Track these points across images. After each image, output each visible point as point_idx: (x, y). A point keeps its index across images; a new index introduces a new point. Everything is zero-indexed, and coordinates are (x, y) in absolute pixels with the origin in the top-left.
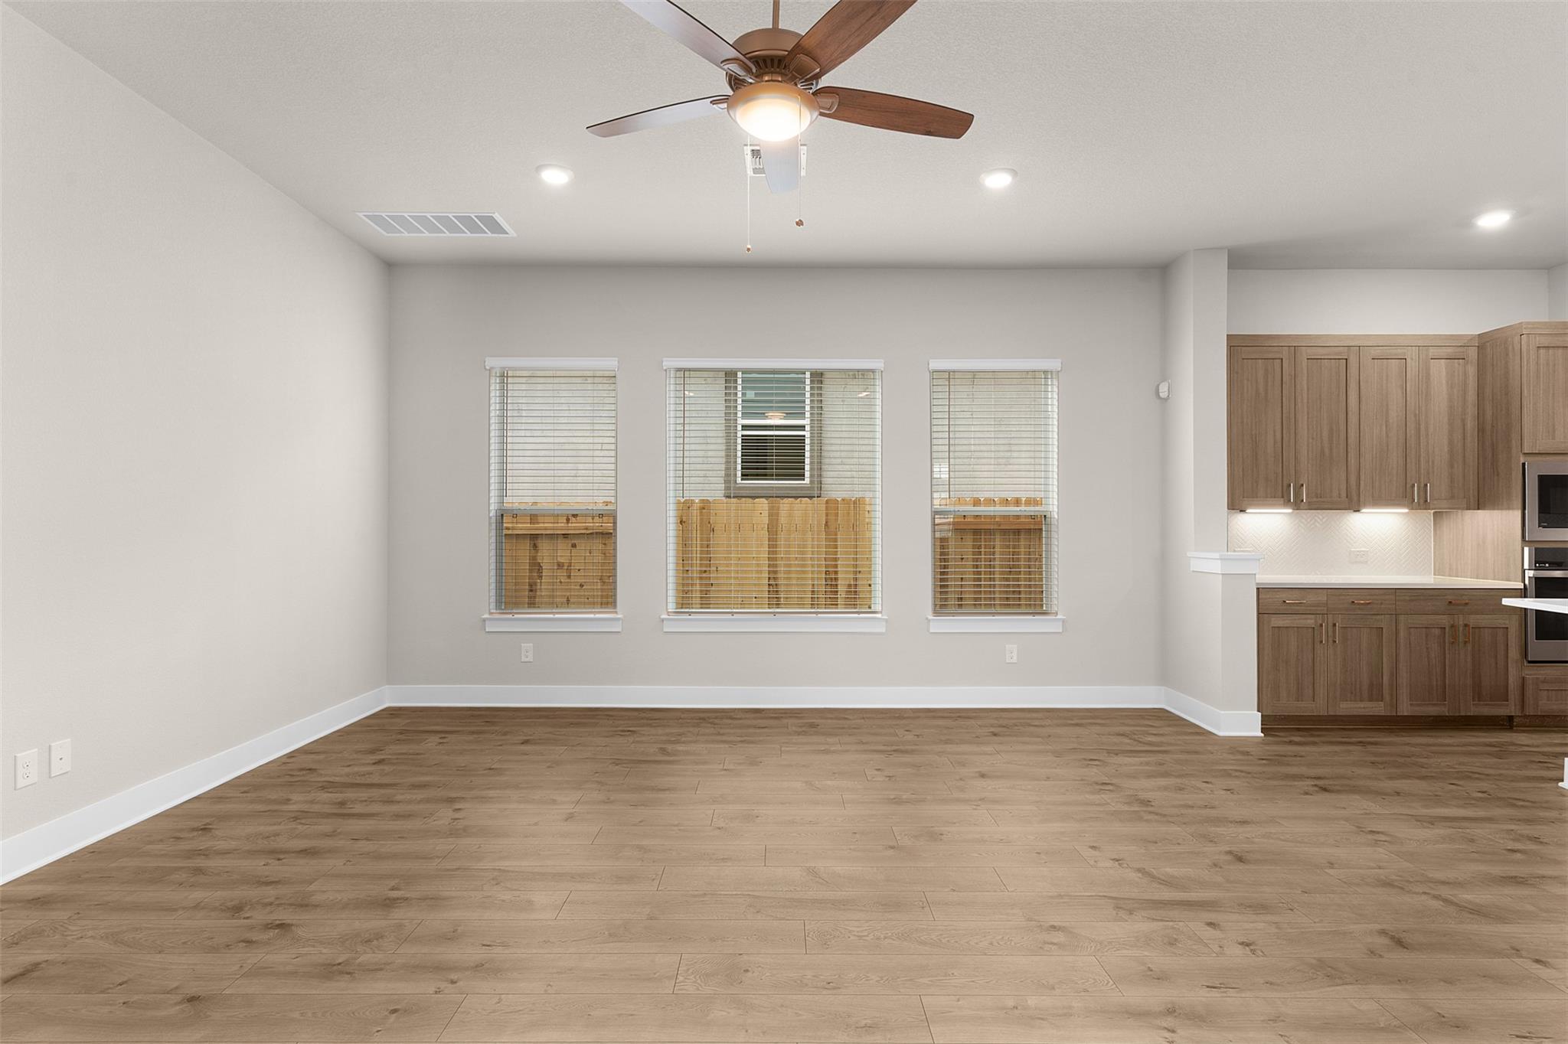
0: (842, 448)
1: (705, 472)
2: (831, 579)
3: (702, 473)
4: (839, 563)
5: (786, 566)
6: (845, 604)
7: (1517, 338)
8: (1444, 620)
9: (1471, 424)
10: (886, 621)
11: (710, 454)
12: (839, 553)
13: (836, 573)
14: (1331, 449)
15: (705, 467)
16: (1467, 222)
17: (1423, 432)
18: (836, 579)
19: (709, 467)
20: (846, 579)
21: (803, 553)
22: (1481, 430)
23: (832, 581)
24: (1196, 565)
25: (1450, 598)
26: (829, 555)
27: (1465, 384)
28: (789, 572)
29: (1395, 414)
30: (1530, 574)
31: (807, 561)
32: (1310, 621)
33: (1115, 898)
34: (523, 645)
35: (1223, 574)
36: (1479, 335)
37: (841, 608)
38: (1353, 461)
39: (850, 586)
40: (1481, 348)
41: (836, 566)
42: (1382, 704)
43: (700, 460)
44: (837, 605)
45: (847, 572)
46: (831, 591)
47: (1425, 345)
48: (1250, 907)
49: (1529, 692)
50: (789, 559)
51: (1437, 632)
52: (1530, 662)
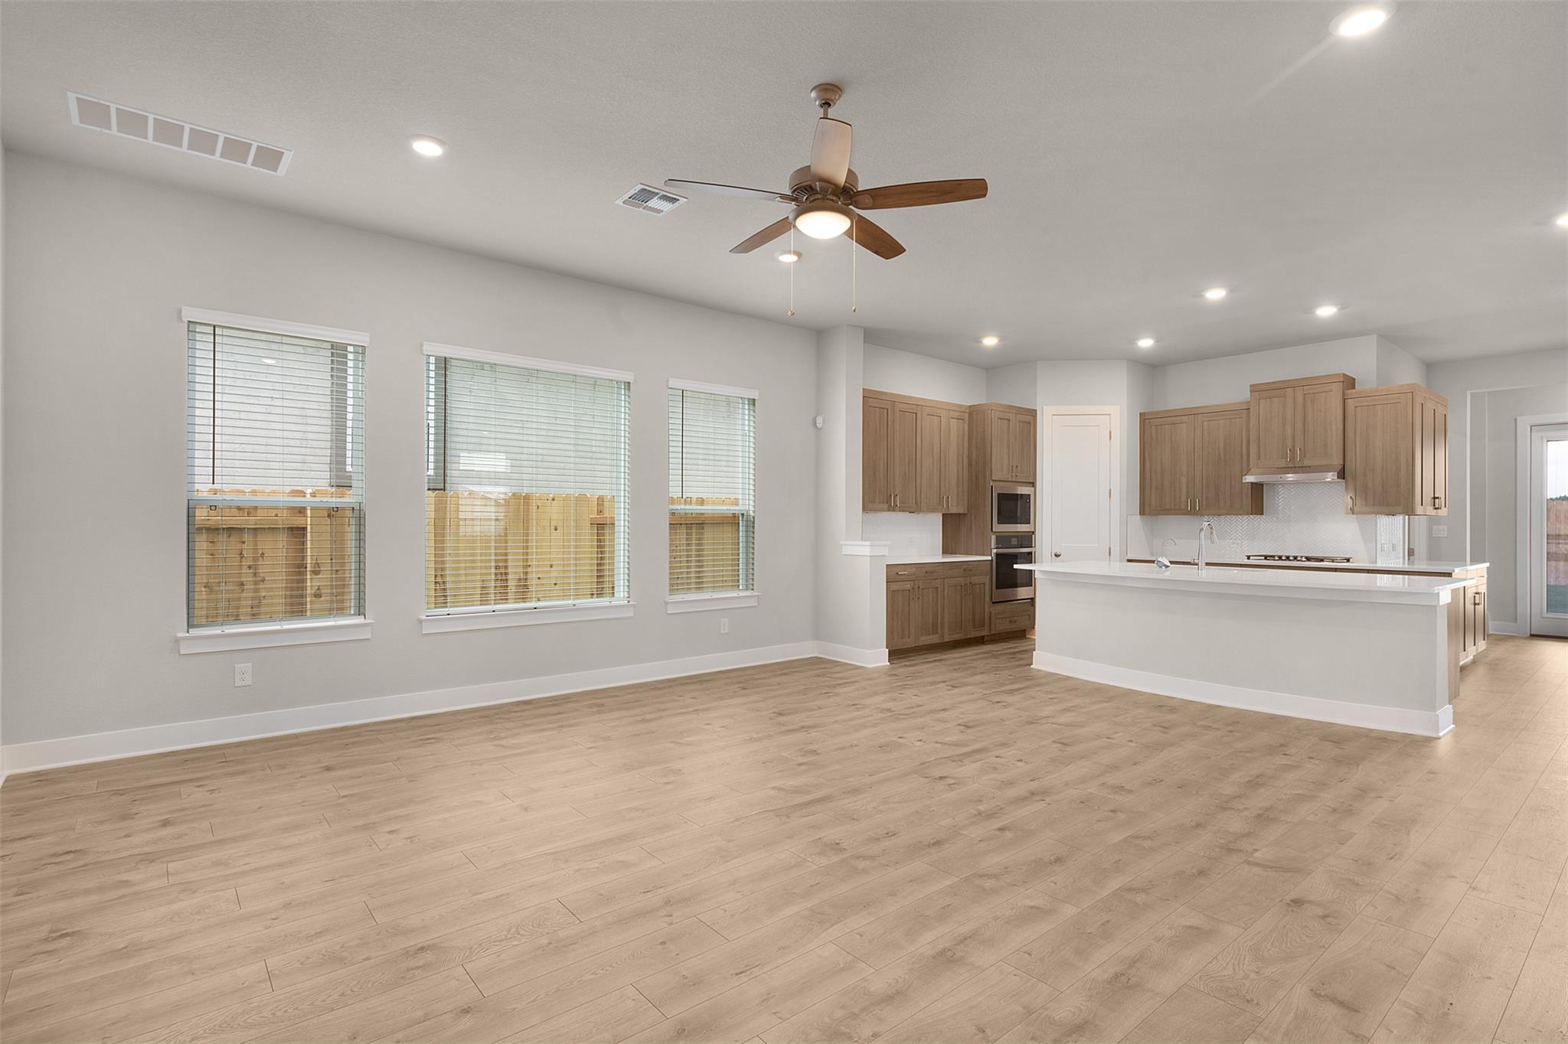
0: (470, 440)
1: (304, 457)
2: (501, 574)
3: (299, 458)
4: (509, 557)
5: (454, 562)
6: (515, 599)
7: (990, 412)
8: (962, 580)
9: (966, 461)
10: (634, 606)
11: (310, 436)
12: (509, 548)
13: (506, 567)
14: (909, 472)
15: (303, 451)
16: (978, 340)
17: (947, 463)
18: (506, 574)
19: (308, 451)
20: (515, 573)
21: (473, 548)
22: (970, 464)
23: (502, 577)
24: (847, 550)
25: (964, 567)
26: (499, 550)
27: (964, 435)
28: (458, 569)
29: (936, 450)
30: (995, 551)
31: (477, 556)
32: (908, 586)
33: (773, 810)
34: (236, 666)
35: (870, 556)
36: (970, 406)
37: (512, 603)
38: (918, 480)
39: (520, 579)
40: (970, 414)
41: (506, 561)
42: (937, 636)
43: (298, 443)
44: (507, 599)
45: (517, 567)
46: (501, 586)
47: (950, 408)
48: (849, 792)
49: (993, 619)
50: (457, 555)
51: (959, 588)
52: (993, 603)
